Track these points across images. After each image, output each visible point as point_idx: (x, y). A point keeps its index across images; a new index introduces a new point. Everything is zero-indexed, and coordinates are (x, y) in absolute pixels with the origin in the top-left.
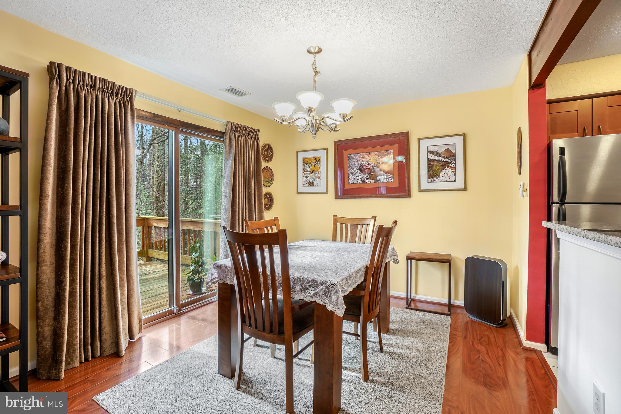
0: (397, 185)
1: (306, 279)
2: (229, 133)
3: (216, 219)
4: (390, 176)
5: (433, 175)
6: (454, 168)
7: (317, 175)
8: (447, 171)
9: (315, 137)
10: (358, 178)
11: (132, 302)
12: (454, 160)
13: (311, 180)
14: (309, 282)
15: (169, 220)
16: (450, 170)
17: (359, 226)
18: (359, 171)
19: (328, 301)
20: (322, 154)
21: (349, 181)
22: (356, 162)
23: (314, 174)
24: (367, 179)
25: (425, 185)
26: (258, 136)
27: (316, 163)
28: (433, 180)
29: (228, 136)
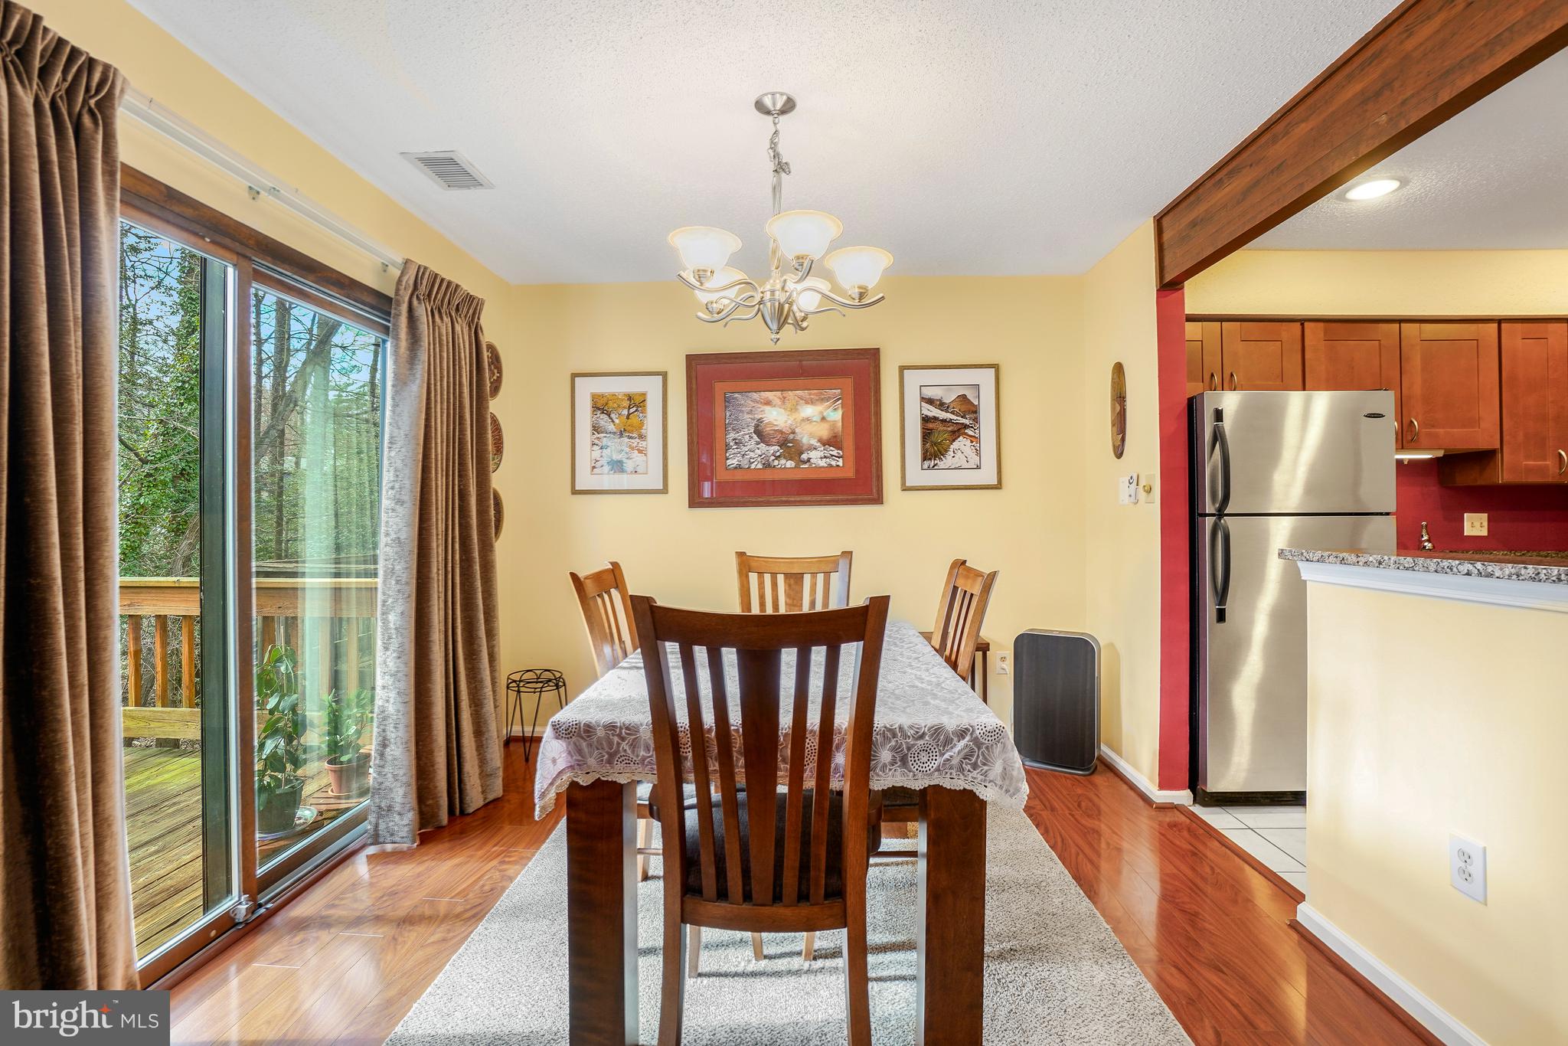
0: (850, 474)
1: (911, 727)
2: (407, 299)
3: (337, 575)
4: (835, 453)
5: (933, 450)
6: (975, 439)
7: (635, 442)
8: (961, 443)
9: (778, 340)
10: (752, 454)
11: (110, 926)
12: (976, 420)
13: (616, 457)
14: (922, 737)
15: (202, 588)
16: (968, 443)
17: (807, 578)
18: (755, 436)
19: (980, 777)
20: (651, 388)
21: (729, 462)
22: (748, 413)
23: (626, 440)
24: (777, 458)
25: (917, 474)
26: (479, 319)
27: (632, 411)
28: (932, 465)
29: (404, 308)
